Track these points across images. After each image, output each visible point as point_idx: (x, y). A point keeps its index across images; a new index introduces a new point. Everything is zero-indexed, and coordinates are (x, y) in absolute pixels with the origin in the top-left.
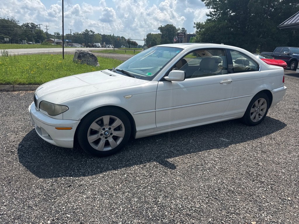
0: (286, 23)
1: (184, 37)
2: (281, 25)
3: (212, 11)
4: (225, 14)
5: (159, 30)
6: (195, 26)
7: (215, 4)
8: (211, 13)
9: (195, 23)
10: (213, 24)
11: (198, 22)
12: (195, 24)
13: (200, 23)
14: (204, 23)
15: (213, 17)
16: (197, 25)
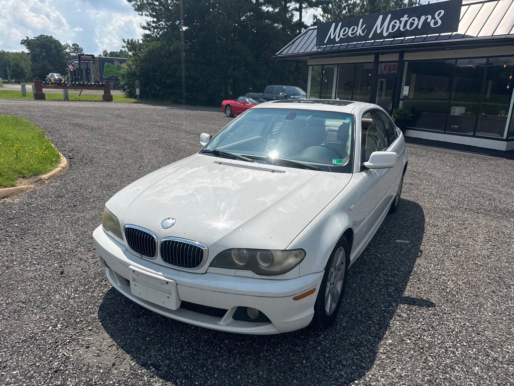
0: (284, 52)
1: (92, 62)
2: (278, 54)
3: (150, 22)
4: (174, 28)
5: (23, 45)
6: (125, 45)
7: (153, 10)
8: (148, 24)
9: (124, 40)
10: (159, 44)
11: (130, 39)
12: (125, 42)
13: (132, 40)
14: (141, 42)
15: (154, 32)
16: (128, 43)
